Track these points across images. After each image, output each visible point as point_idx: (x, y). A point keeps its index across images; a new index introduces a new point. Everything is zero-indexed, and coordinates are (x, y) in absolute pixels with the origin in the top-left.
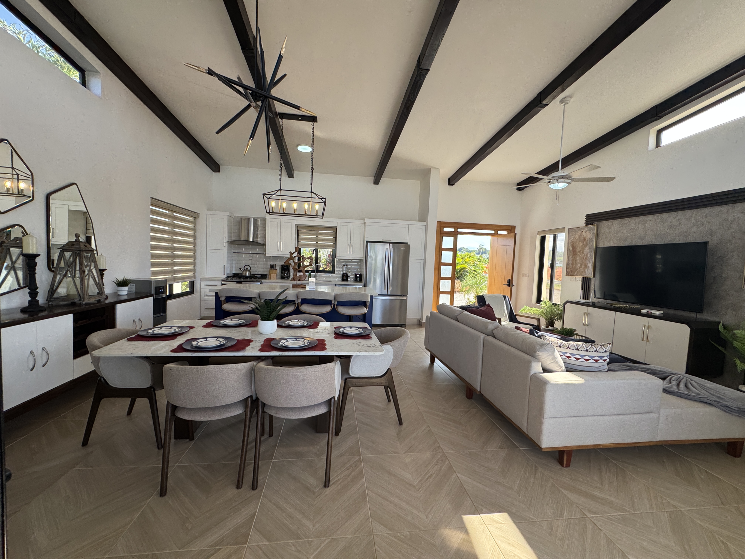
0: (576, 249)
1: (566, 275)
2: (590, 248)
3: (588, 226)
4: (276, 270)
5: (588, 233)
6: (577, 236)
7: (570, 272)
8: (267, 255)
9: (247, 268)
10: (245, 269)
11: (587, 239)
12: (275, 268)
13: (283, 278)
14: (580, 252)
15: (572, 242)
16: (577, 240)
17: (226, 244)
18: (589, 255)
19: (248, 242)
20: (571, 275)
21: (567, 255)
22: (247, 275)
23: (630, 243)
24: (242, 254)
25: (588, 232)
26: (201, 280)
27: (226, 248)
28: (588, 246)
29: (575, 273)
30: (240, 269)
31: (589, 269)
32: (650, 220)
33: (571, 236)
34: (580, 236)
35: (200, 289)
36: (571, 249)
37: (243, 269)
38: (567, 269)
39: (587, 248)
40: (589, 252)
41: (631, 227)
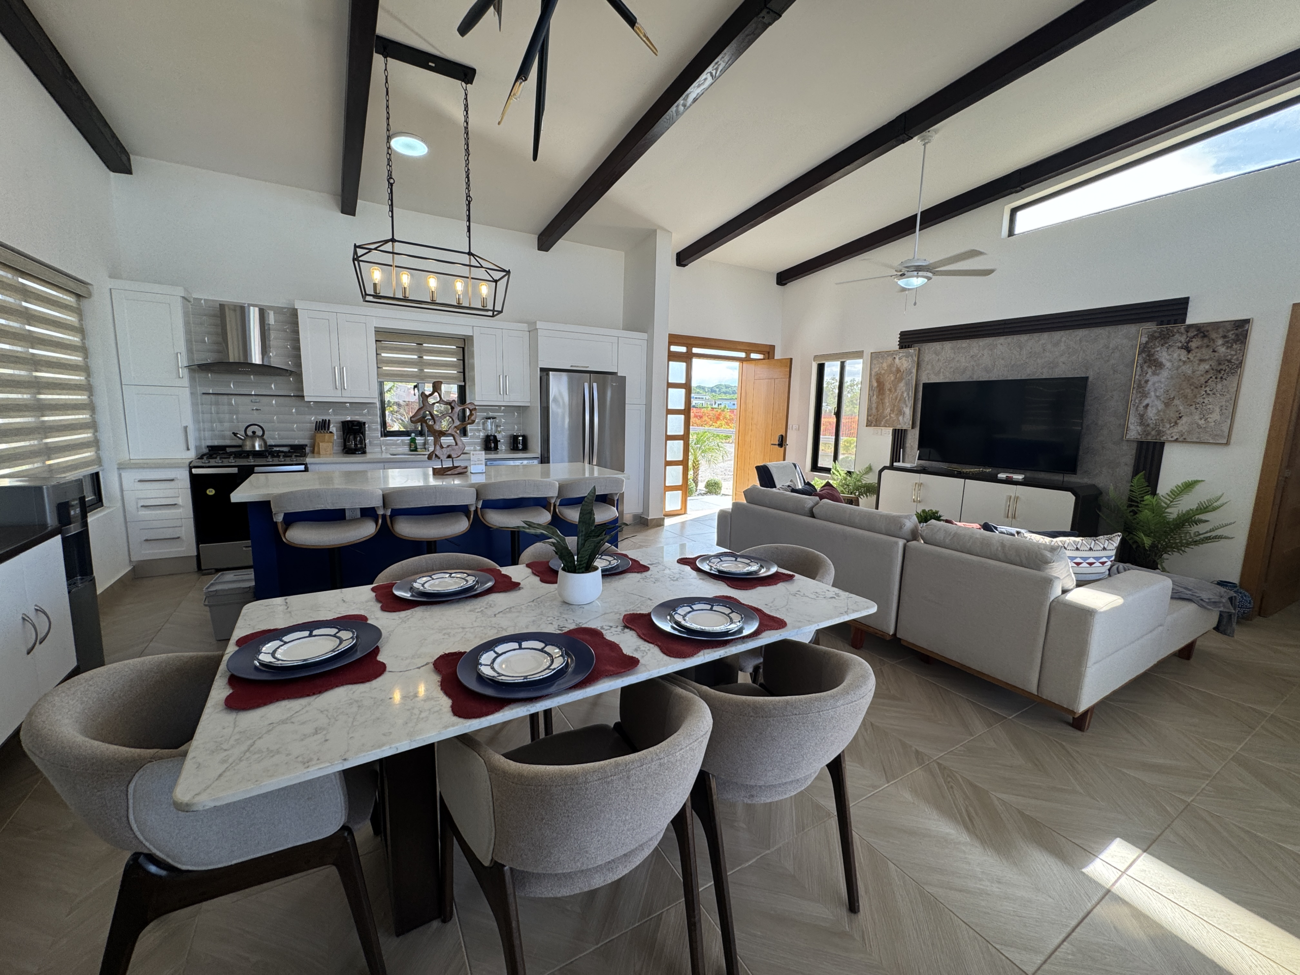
0: (884, 385)
1: (867, 426)
2: (907, 384)
3: (902, 351)
4: (331, 432)
6: (885, 365)
7: (874, 420)
8: (306, 399)
9: (254, 433)
10: (250, 433)
11: (902, 370)
12: (328, 429)
13: (348, 451)
14: (890, 390)
15: (878, 374)
16: (886, 370)
17: (186, 371)
18: (905, 395)
19: (244, 367)
20: (874, 426)
21: (869, 394)
22: (257, 448)
23: (970, 377)
24: (230, 397)
25: (904, 358)
26: (122, 467)
27: (186, 382)
28: (904, 381)
29: (883, 423)
30: (235, 434)
32: (1002, 344)
33: (875, 364)
34: (890, 366)
35: (122, 490)
36: (875, 384)
37: (243, 433)
38: (868, 416)
39: (902, 384)
40: (906, 391)
41: (972, 353)
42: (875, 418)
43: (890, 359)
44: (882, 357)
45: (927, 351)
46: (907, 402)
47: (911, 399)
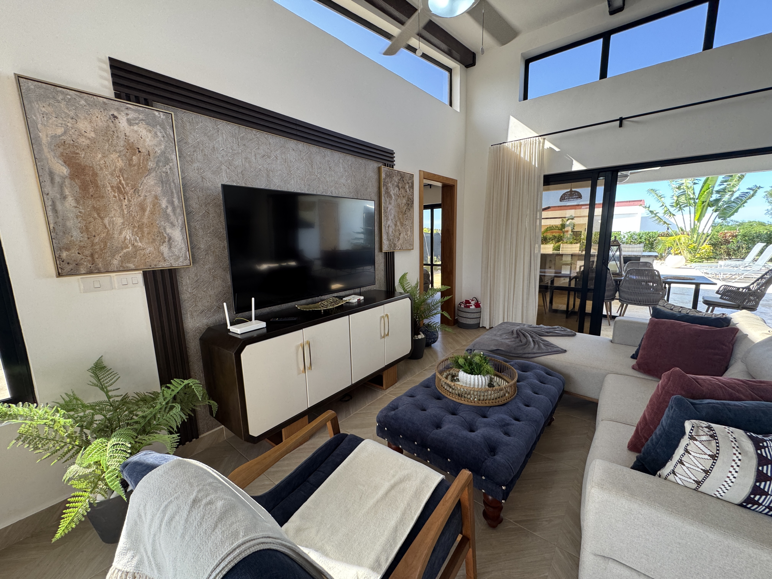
0: (95, 174)
1: (59, 275)
2: (164, 181)
5: (143, 131)
6: (86, 127)
7: (83, 259)
11: (143, 150)
16: (93, 141)
18: (164, 203)
25: (136, 124)
28: (153, 174)
29: (114, 262)
31: (173, 243)
33: (44, 115)
34: (106, 132)
36: (62, 170)
40: (163, 193)
42: (87, 252)
43: (98, 116)
44: (66, 101)
46: (172, 218)
47: (178, 211)
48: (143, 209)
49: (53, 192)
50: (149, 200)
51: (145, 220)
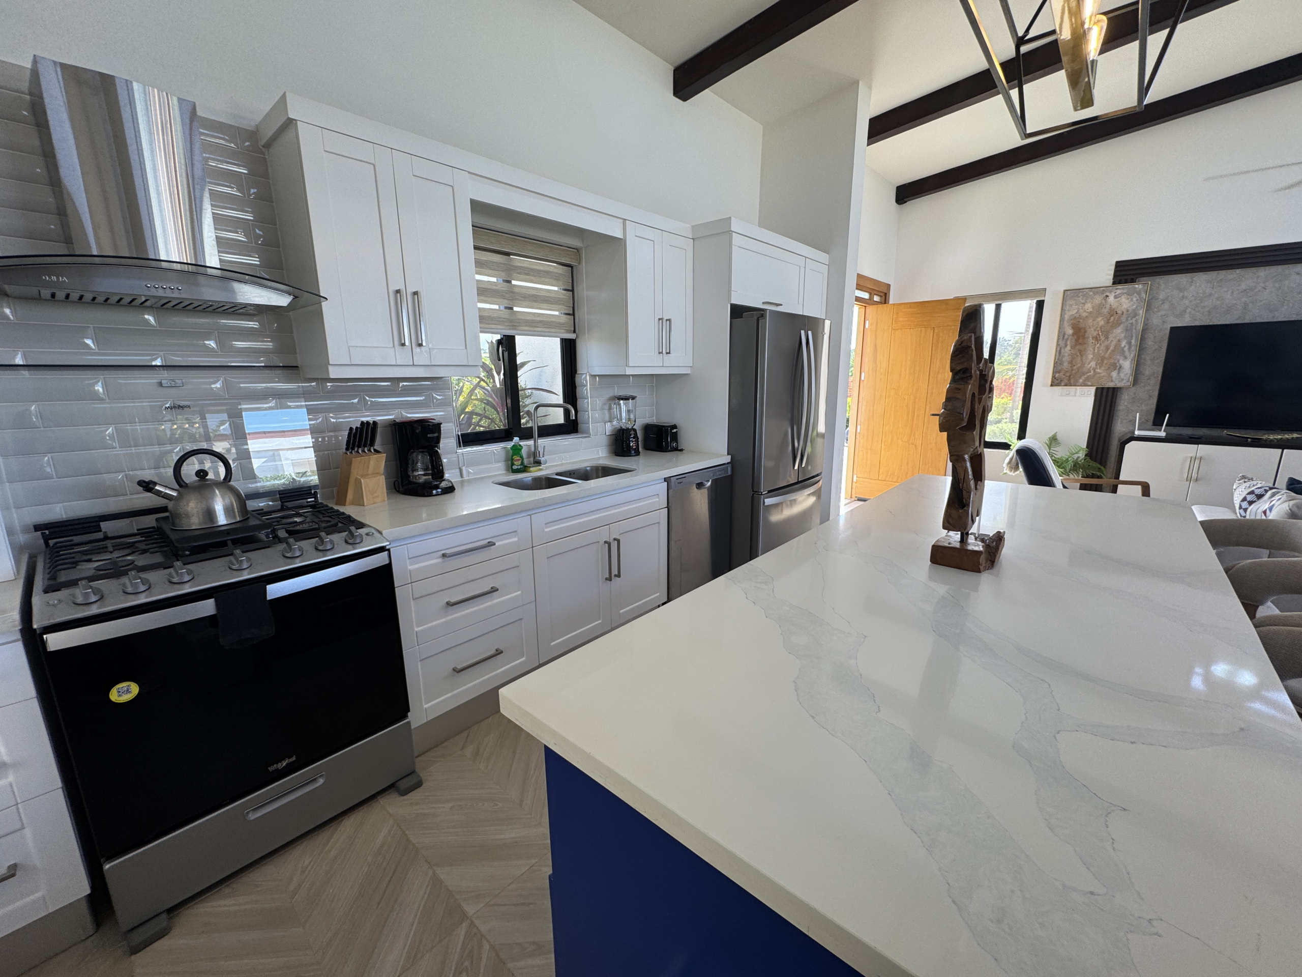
0: (1085, 332)
1: (1052, 385)
2: (1127, 330)
4: (377, 451)
5: (1124, 300)
6: (1089, 307)
7: (1063, 378)
8: (333, 374)
9: (202, 475)
10: (190, 477)
11: (1119, 312)
12: (372, 444)
14: (1097, 339)
16: (1090, 313)
18: (1124, 344)
20: (1065, 386)
21: (1058, 344)
25: (1123, 296)
28: (1122, 326)
29: (1080, 381)
30: (145, 481)
31: (1122, 371)
33: (1071, 306)
34: (1101, 306)
36: (1070, 331)
38: (1054, 372)
39: (1119, 332)
40: (1125, 338)
41: (1243, 286)
42: (1068, 374)
43: (1098, 299)
44: (1084, 296)
45: (1163, 286)
46: (1127, 353)
47: (1133, 348)
48: (1107, 348)
49: (1062, 343)
50: (1113, 343)
51: (1107, 356)
